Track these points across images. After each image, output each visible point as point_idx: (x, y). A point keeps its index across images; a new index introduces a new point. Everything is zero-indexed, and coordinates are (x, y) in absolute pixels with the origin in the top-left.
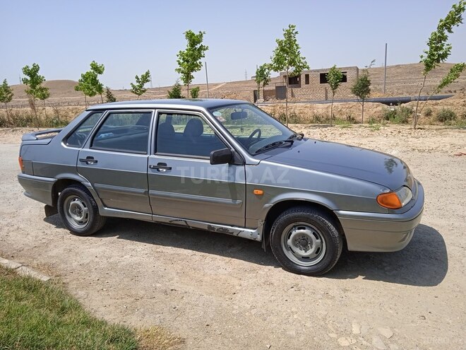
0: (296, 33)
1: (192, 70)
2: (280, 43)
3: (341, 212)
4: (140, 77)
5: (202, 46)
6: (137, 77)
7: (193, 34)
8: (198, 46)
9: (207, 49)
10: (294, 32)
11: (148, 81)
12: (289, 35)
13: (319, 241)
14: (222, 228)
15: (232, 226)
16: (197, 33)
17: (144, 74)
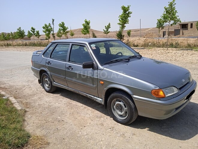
0: (175, 4)
1: (125, 23)
2: (166, 9)
3: (134, 96)
4: (107, 26)
5: (129, 12)
6: (105, 27)
7: (125, 7)
8: (127, 12)
9: (131, 13)
10: (174, 3)
11: (110, 27)
12: (171, 5)
13: (126, 108)
14: (90, 96)
15: (94, 96)
16: (126, 7)
17: (108, 25)
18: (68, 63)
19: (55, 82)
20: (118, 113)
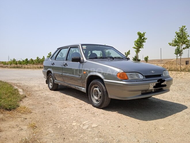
0: (186, 29)
2: (177, 34)
4: (126, 53)
5: (144, 38)
6: (125, 53)
7: (140, 33)
8: (143, 38)
9: (146, 39)
10: (185, 29)
11: (129, 54)
12: (182, 30)
13: (101, 93)
14: (78, 87)
15: (80, 87)
16: (142, 33)
18: (65, 61)
19: (56, 80)
20: (95, 99)
